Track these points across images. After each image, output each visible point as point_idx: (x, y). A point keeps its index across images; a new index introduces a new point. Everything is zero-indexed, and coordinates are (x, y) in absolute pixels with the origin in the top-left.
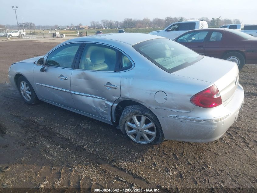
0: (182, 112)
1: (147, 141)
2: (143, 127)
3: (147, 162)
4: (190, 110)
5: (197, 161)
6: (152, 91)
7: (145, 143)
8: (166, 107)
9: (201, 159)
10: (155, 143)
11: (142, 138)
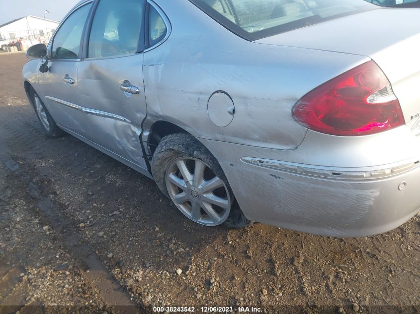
0: (272, 150)
1: (213, 219)
2: (200, 187)
3: (194, 274)
4: (294, 143)
5: (327, 286)
6: (201, 93)
7: (210, 223)
8: (235, 135)
9: (341, 279)
10: (234, 226)
11: (203, 213)
